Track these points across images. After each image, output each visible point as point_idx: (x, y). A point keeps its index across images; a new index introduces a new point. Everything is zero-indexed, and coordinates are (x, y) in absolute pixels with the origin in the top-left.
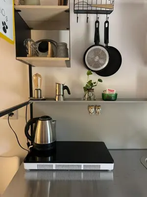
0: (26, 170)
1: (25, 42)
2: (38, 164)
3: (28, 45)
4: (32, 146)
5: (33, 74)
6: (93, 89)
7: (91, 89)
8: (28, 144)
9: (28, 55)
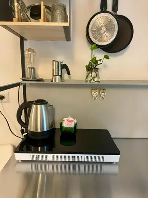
0: (18, 162)
1: (11, 2)
2: (31, 154)
3: (14, 6)
4: (26, 134)
5: (26, 48)
6: (97, 69)
7: (95, 68)
8: (22, 132)
9: (14, 19)
